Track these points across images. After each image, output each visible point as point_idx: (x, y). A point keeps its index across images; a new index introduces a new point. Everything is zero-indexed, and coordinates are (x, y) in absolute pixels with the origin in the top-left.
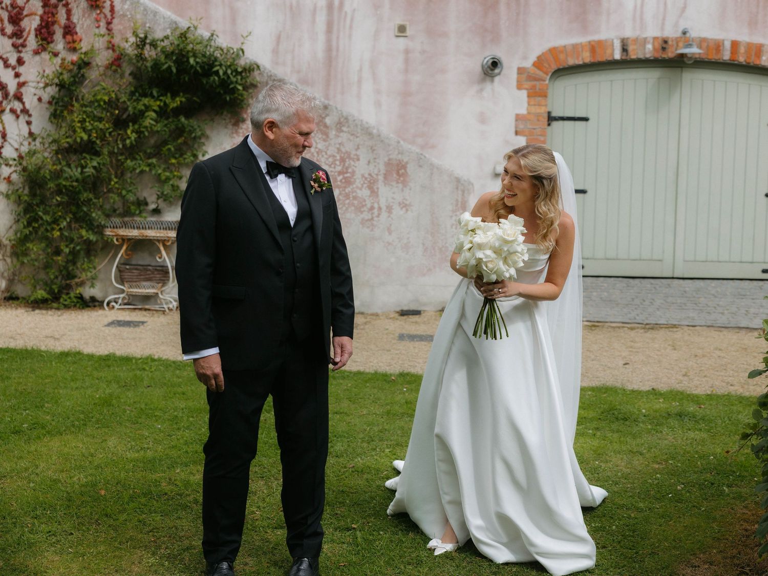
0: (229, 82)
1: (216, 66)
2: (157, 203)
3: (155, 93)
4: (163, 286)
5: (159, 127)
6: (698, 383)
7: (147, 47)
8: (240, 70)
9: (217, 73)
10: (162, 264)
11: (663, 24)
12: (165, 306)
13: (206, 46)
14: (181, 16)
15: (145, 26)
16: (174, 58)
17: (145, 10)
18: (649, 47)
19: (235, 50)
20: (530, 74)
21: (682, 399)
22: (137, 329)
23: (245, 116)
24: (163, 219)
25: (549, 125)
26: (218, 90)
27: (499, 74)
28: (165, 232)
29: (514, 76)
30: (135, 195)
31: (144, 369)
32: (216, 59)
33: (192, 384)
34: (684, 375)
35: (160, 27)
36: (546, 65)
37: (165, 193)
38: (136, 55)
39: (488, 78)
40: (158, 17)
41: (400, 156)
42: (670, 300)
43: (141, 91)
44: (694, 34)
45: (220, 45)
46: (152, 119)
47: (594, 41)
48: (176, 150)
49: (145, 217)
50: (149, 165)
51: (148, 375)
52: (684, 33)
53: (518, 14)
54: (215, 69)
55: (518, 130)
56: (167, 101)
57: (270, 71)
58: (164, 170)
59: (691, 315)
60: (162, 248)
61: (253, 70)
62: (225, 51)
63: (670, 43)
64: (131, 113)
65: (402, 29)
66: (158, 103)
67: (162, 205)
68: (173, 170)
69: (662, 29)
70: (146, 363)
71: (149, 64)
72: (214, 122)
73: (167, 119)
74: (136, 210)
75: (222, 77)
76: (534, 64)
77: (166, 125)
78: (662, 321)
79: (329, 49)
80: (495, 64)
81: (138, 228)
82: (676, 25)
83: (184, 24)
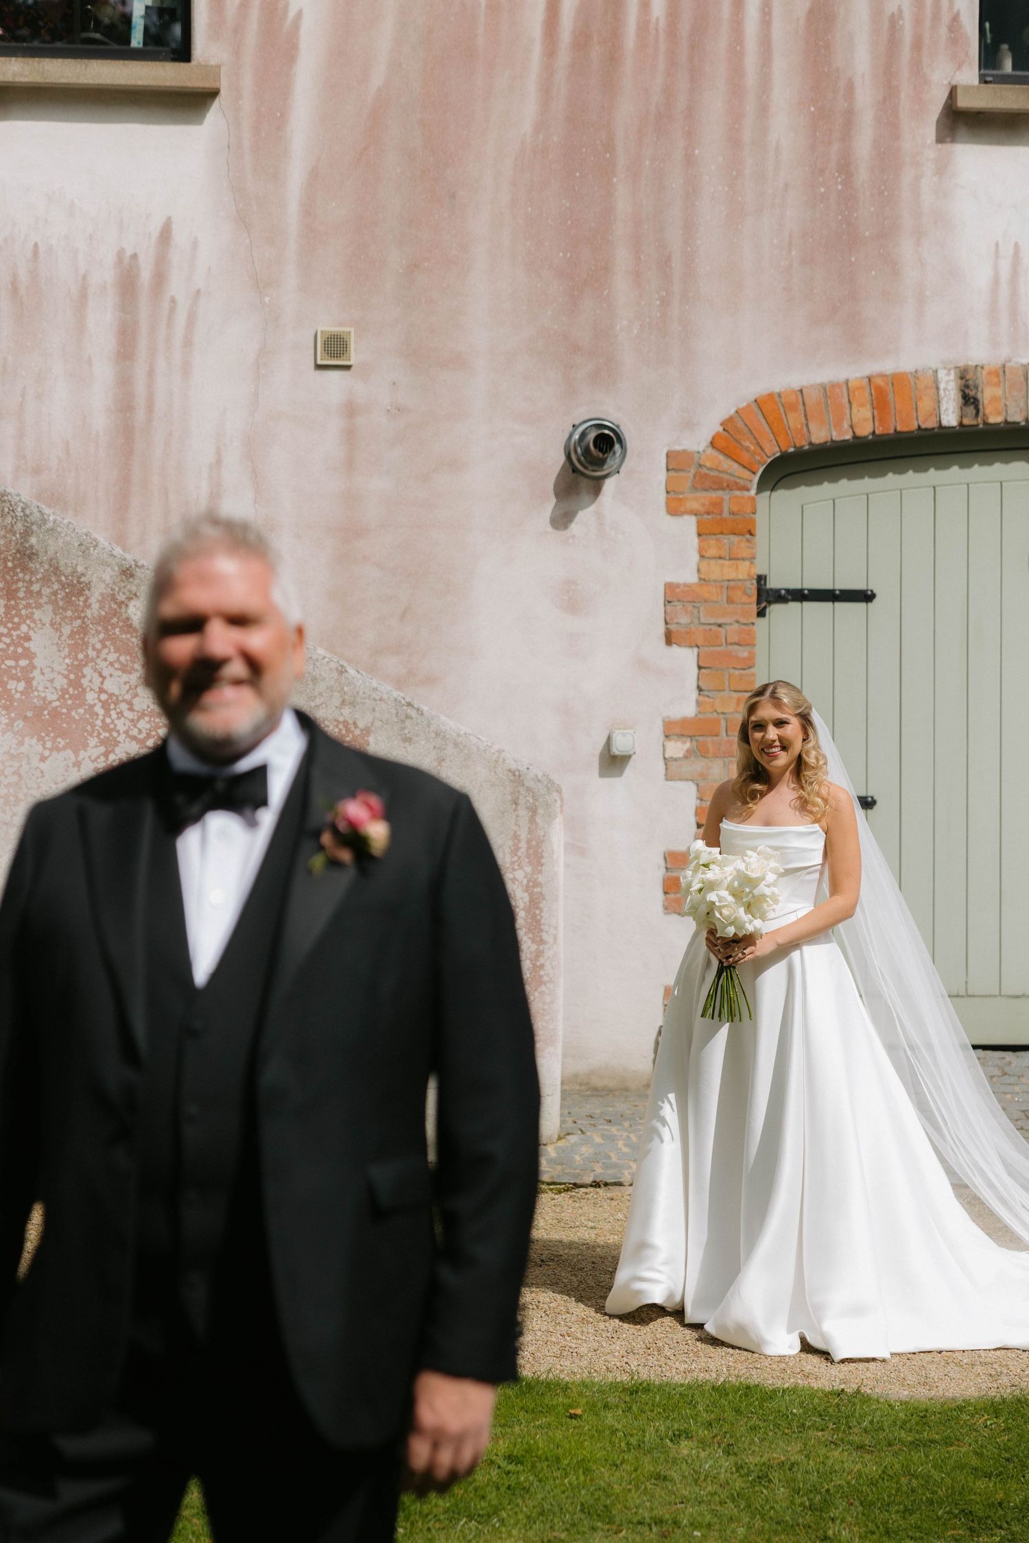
20: (705, 471)
25: (761, 614)
27: (617, 471)
29: (658, 475)
36: (748, 444)
39: (584, 483)
41: (346, 711)
47: (882, 376)
53: (665, 303)
55: (672, 627)
65: (337, 346)
76: (715, 443)
79: (124, 405)
80: (605, 442)
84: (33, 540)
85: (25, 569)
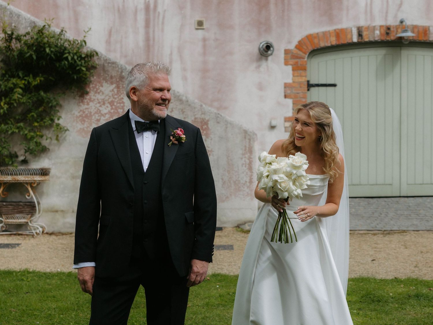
0: (76, 65)
1: (66, 53)
2: (25, 155)
3: (21, 75)
4: (31, 217)
5: (24, 100)
6: (426, 272)
7: (14, 41)
8: (83, 56)
9: (67, 58)
10: (30, 201)
11: (386, 16)
12: (34, 231)
13: (58, 39)
14: (37, 17)
15: (11, 26)
16: (34, 48)
17: (11, 13)
18: (377, 32)
19: (79, 42)
20: (293, 54)
21: (417, 284)
22: (14, 250)
23: (88, 90)
24: (30, 167)
25: (308, 90)
26: (68, 71)
27: (271, 54)
28: (32, 177)
29: (282, 55)
30: (8, 150)
31: (23, 280)
32: (65, 48)
33: (60, 289)
34: (415, 267)
35: (23, 26)
36: (305, 47)
37: (31, 148)
38: (6, 47)
39: (264, 58)
40: (20, 19)
41: (203, 116)
42: (399, 212)
43: (10, 73)
44: (408, 22)
45: (68, 38)
46: (19, 94)
47: (338, 29)
48: (37, 116)
49: (17, 167)
50: (18, 128)
51: (26, 285)
52: (402, 22)
53: (283, 11)
54: (66, 56)
55: (286, 94)
56: (30, 80)
57: (106, 56)
58: (29, 131)
59: (415, 223)
60: (30, 189)
61: (93, 56)
62: (72, 43)
63: (392, 29)
64: (3, 89)
65: (200, 24)
66: (23, 82)
67: (28, 156)
68: (36, 131)
69: (386, 20)
70: (24, 275)
71: (15, 54)
72: (65, 95)
73: (31, 93)
74: (9, 161)
75: (70, 61)
76: (296, 47)
77: (29, 98)
78: (395, 228)
79: (147, 39)
80: (268, 47)
81: (12, 174)
82: (396, 16)
83: (40, 23)
84: (123, 74)
85: (122, 81)
